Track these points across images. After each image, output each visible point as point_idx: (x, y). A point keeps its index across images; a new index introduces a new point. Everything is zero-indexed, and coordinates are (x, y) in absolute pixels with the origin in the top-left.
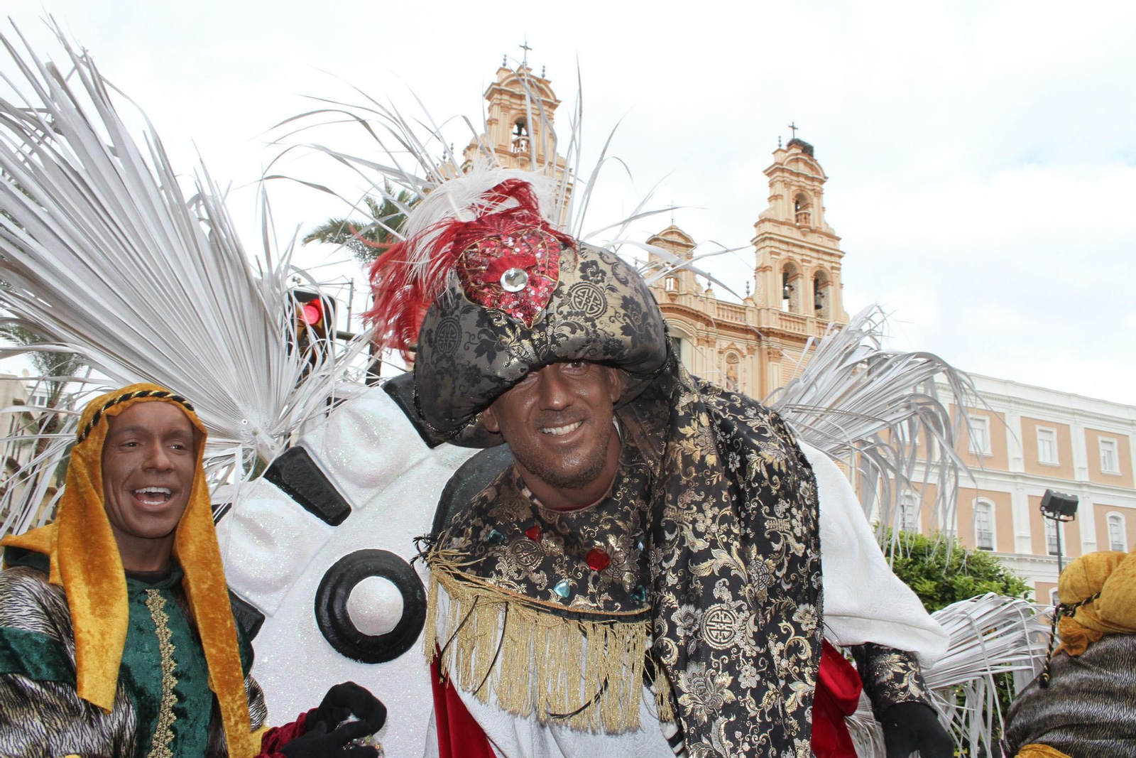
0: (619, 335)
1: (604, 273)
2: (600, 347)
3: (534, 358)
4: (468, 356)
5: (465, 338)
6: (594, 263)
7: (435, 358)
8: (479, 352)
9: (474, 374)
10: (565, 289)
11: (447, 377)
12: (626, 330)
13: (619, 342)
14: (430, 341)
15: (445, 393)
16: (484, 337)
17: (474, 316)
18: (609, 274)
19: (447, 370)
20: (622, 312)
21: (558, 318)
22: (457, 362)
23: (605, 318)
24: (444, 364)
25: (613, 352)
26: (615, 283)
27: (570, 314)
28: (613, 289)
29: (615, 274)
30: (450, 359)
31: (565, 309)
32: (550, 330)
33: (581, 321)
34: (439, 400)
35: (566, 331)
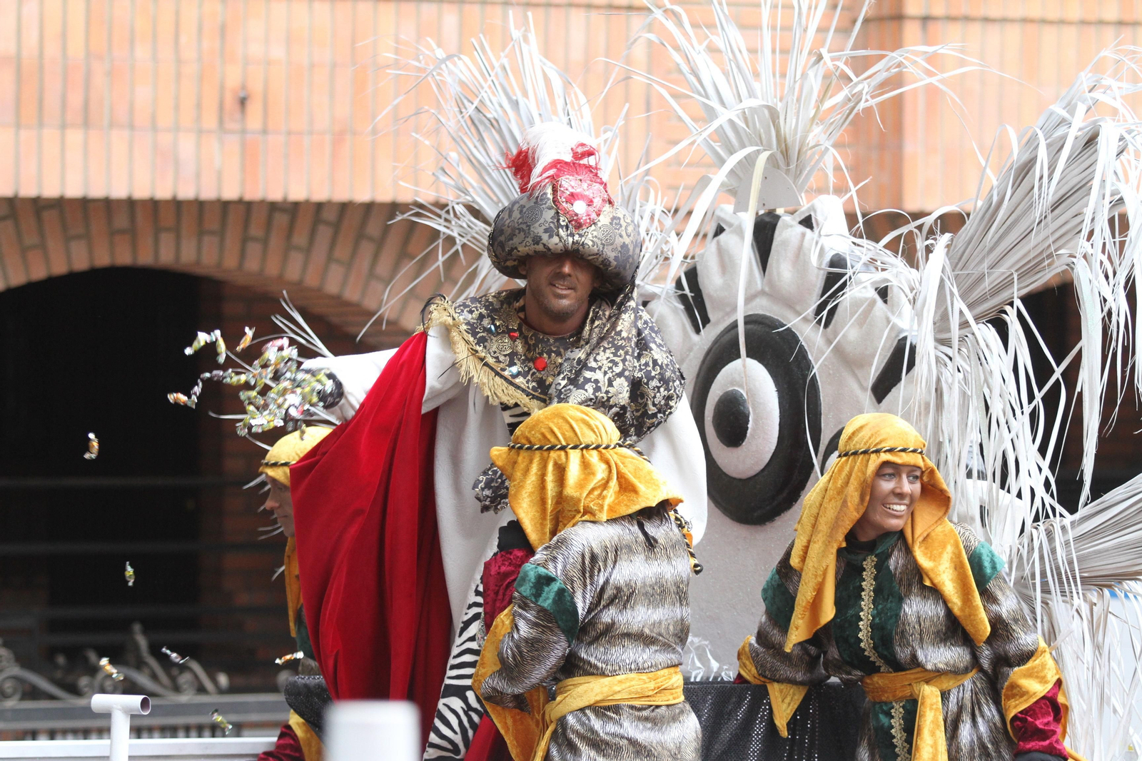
0: (611, 259)
1: (621, 226)
2: (600, 259)
3: (570, 247)
4: (538, 230)
5: (542, 221)
6: (619, 219)
7: (521, 220)
8: (546, 231)
9: (537, 240)
10: (599, 224)
11: (522, 233)
12: (616, 258)
13: (610, 262)
14: (521, 212)
15: (516, 240)
16: (552, 225)
17: (552, 212)
18: (623, 228)
19: (523, 230)
20: (620, 249)
21: (590, 236)
22: (532, 229)
23: (610, 247)
24: (524, 227)
25: (605, 265)
26: (624, 234)
27: (596, 237)
28: (621, 236)
29: (626, 229)
30: (529, 226)
31: (595, 233)
32: (583, 239)
33: (599, 242)
34: (511, 242)
35: (590, 243)
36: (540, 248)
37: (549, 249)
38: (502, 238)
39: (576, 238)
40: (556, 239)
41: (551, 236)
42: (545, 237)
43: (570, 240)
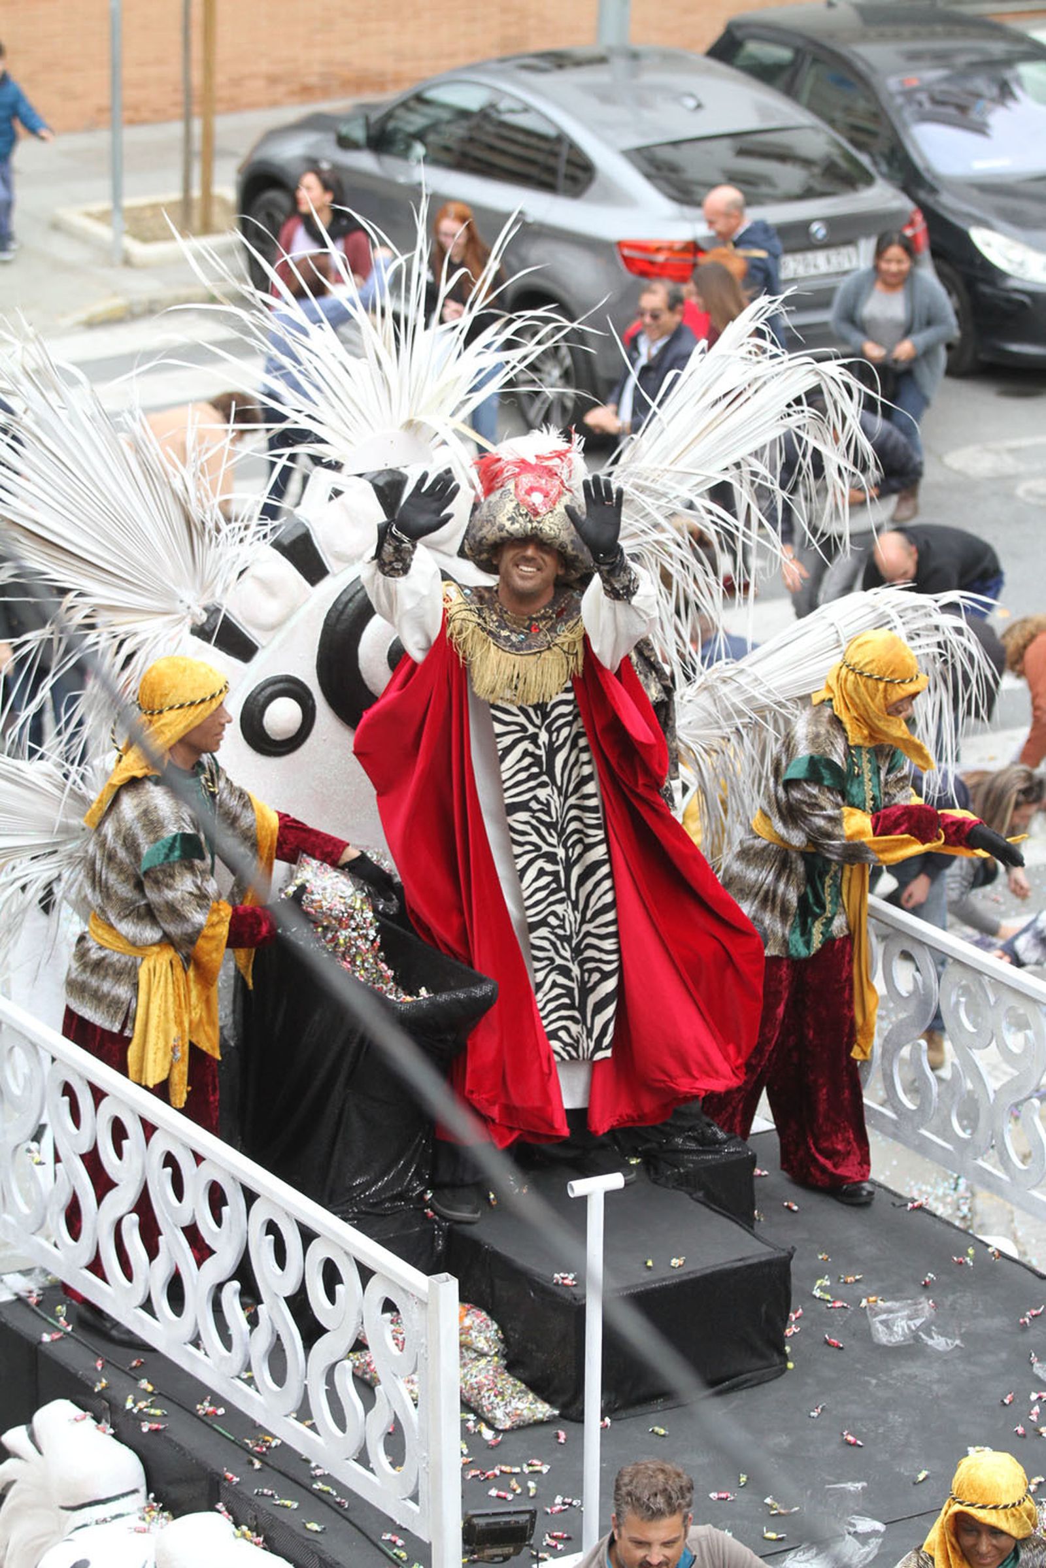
2: (558, 542)
3: (530, 532)
4: (502, 519)
5: (505, 511)
7: (488, 514)
8: (509, 519)
9: (501, 528)
10: (555, 512)
11: (489, 524)
13: (567, 545)
14: (489, 507)
15: (485, 531)
16: (514, 514)
17: (514, 504)
19: (490, 522)
21: (547, 522)
22: (497, 519)
23: (566, 532)
24: (491, 518)
27: (553, 523)
30: (495, 517)
31: (552, 520)
32: (541, 525)
33: (555, 528)
34: (481, 533)
35: (548, 529)
36: (504, 534)
37: (511, 534)
38: (474, 531)
39: (535, 524)
40: (517, 526)
41: (513, 523)
42: (508, 525)
43: (529, 526)
